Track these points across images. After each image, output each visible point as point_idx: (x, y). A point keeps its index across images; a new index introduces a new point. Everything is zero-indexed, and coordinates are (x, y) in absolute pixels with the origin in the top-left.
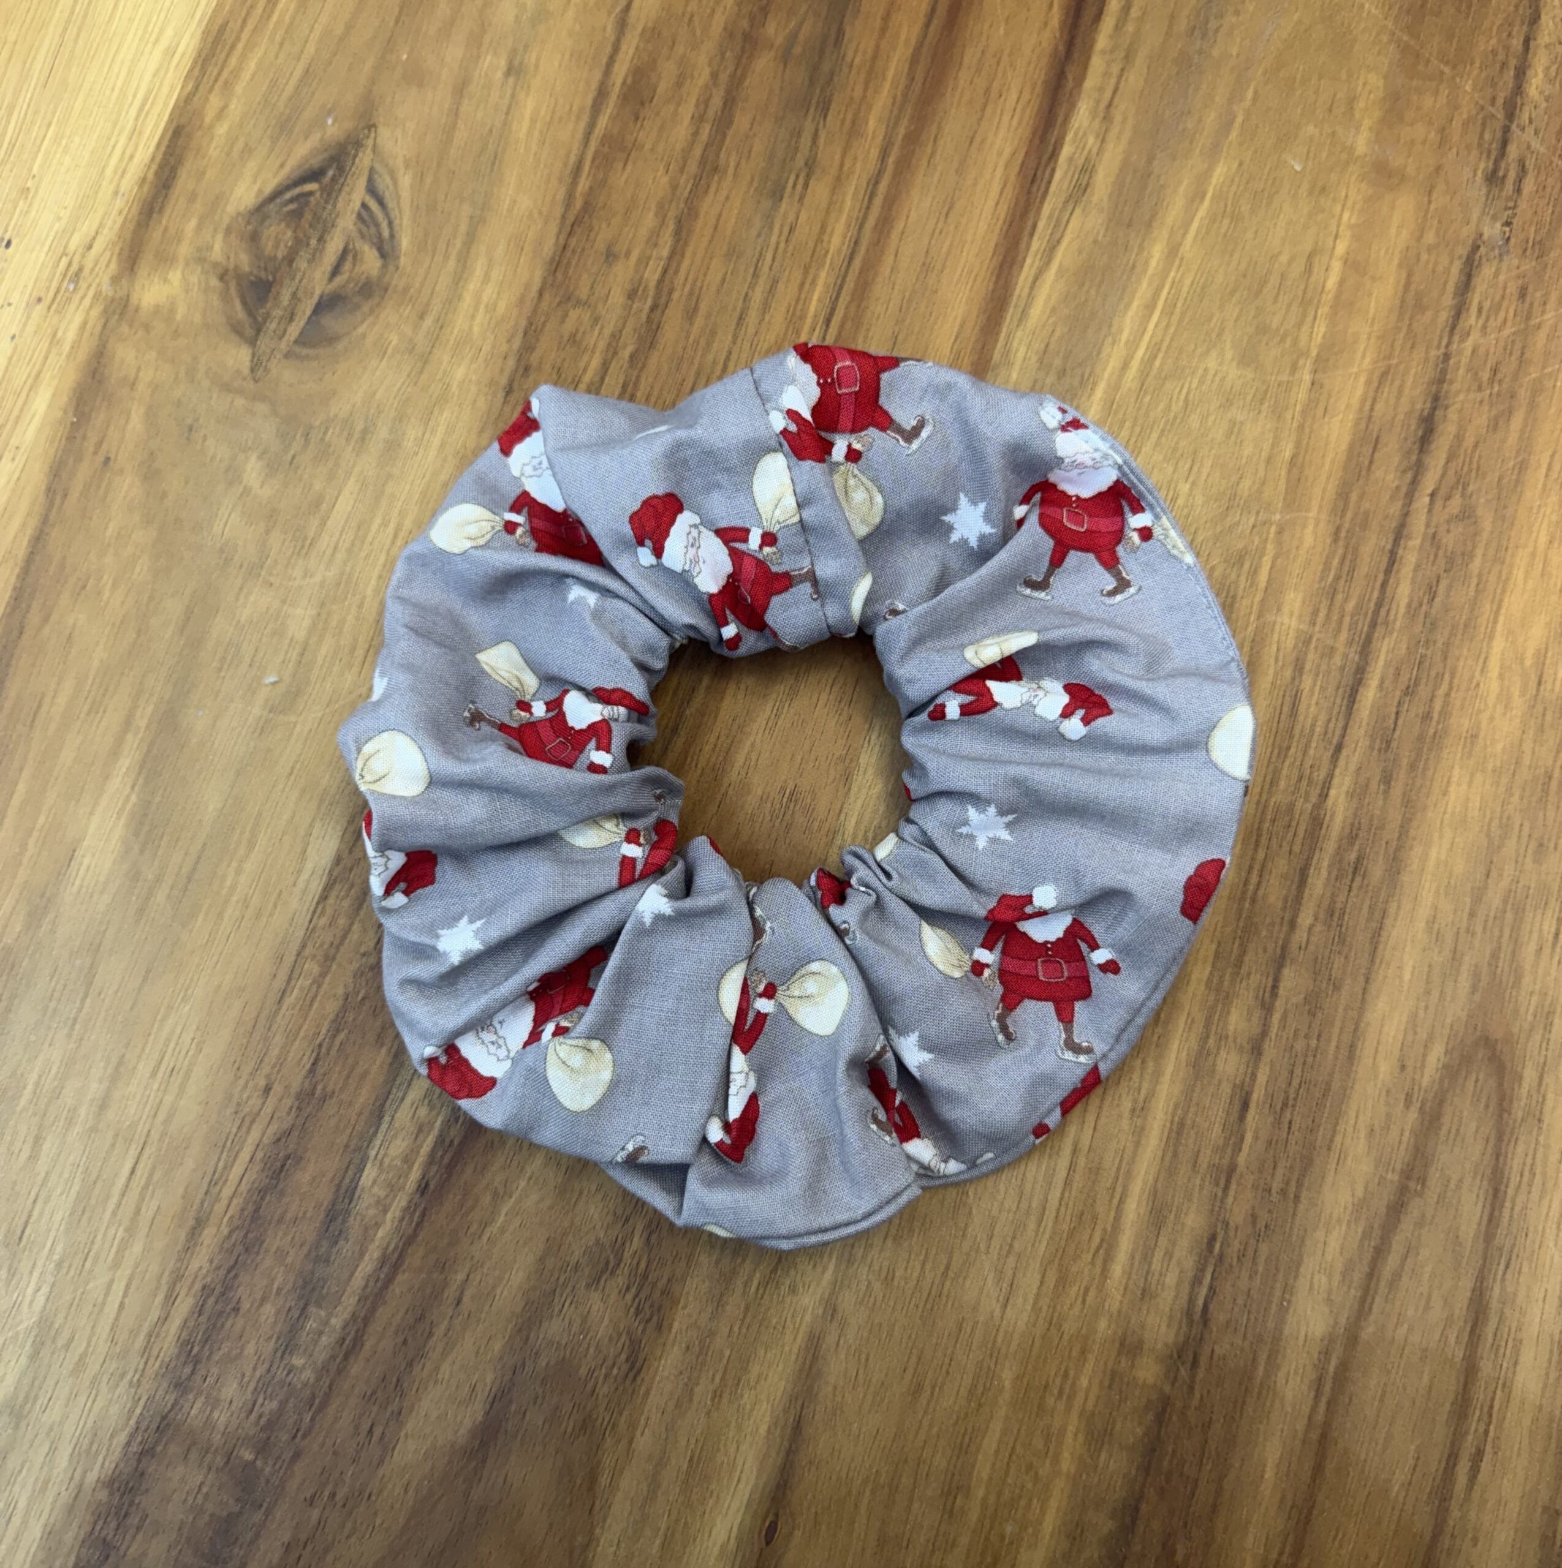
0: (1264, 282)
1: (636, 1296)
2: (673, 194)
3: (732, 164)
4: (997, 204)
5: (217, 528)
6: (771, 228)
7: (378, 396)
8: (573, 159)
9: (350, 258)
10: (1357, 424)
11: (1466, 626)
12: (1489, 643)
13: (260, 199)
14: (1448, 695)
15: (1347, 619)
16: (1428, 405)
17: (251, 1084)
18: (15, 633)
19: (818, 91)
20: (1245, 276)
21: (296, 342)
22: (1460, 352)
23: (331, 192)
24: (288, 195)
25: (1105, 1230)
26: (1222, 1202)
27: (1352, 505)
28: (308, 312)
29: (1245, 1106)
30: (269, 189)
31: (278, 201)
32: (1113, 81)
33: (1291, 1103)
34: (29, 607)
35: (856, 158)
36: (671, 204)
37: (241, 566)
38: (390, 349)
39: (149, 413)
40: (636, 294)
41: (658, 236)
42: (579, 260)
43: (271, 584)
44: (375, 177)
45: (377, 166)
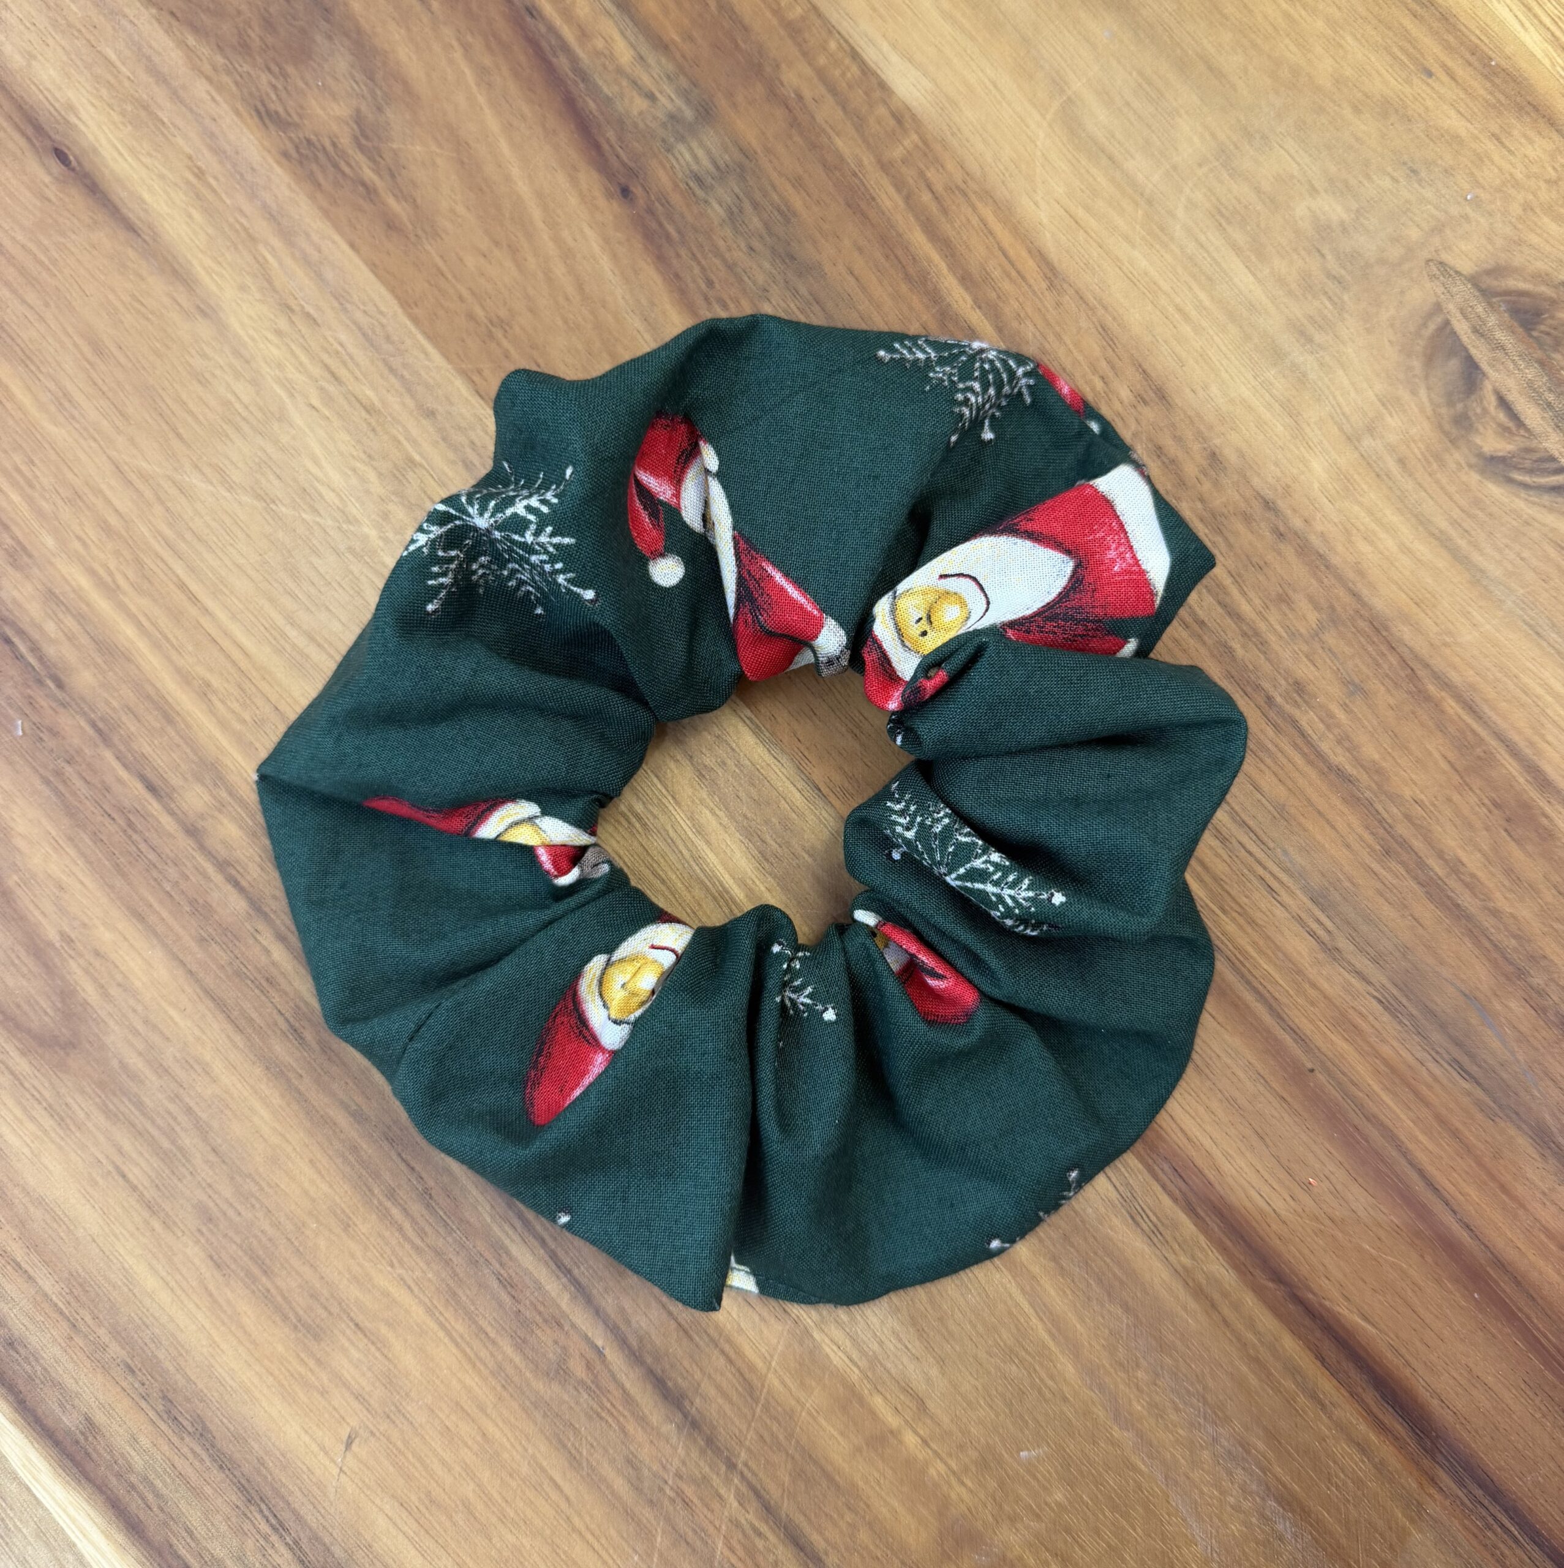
0: (922, 1334)
1: (324, 149)
2: (1386, 792)
3: (1383, 872)
5: (1291, 144)
6: (1286, 870)
7: (1341, 372)
9: (1511, 425)
11: (455, 1294)
12: (425, 1304)
14: (400, 1229)
16: (694, 1411)
19: (1414, 1012)
20: (941, 1319)
21: (1447, 323)
22: (728, 1481)
25: (124, 593)
26: (85, 714)
28: (1473, 352)
29: (151, 788)
32: (1239, 1325)
33: (130, 832)
35: (1312, 1004)
36: (1376, 783)
37: (1237, 148)
38: (1384, 411)
39: (1456, 139)
40: (1297, 692)
41: (1348, 750)
42: (1370, 656)
43: (1200, 165)
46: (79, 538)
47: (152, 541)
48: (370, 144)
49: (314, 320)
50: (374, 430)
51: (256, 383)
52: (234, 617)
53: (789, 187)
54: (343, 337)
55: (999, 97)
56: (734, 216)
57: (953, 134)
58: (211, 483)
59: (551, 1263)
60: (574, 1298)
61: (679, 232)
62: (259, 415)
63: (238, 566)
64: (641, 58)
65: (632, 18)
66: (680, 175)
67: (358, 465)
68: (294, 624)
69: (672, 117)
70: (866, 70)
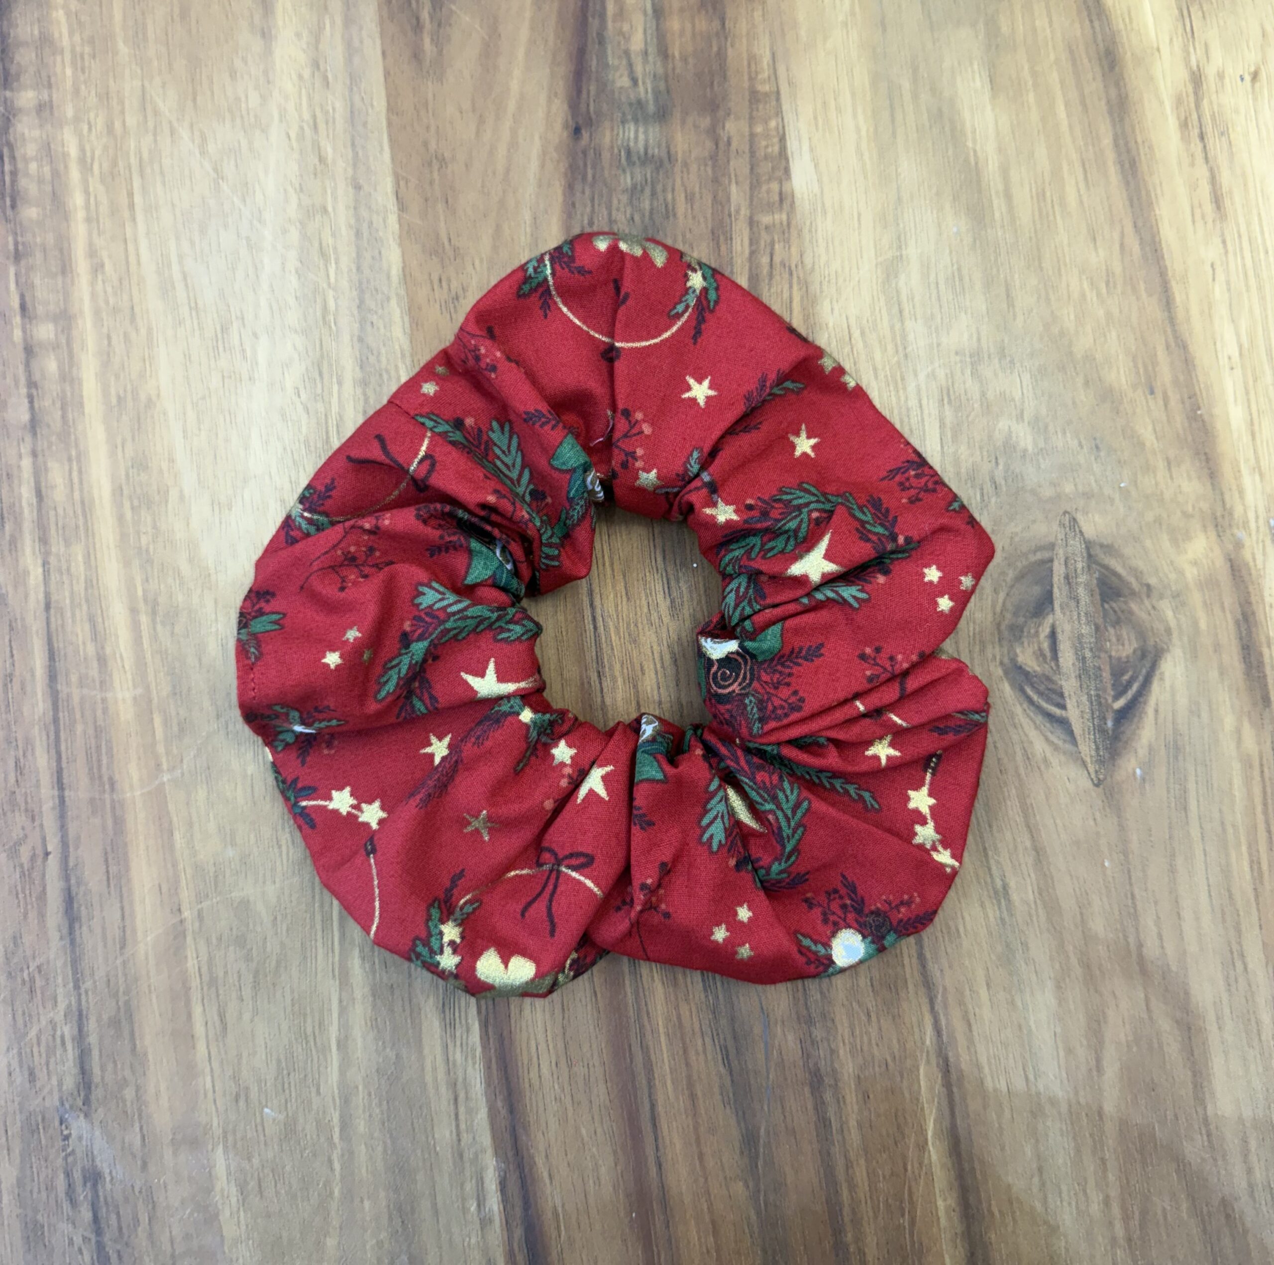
0: (256, 985)
5: (1026, 377)
9: (1048, 654)
13: (1157, 673)
15: (79, 716)
16: (77, 933)
18: (1140, 224)
20: (274, 985)
21: (1051, 560)
22: (68, 995)
23: (1098, 705)
24: (1135, 687)
25: (93, 176)
26: (15, 234)
27: (109, 816)
28: (1056, 591)
29: (23, 307)
30: (1155, 686)
31: (1141, 678)
32: (463, 1126)
34: (1142, 249)
37: (989, 357)
39: (1142, 444)
43: (957, 353)
44: (1068, 738)
45: (1074, 749)
46: (89, 123)
49: (328, 83)
50: (315, 174)
51: (264, 99)
52: (148, 234)
53: (683, 196)
54: (338, 105)
55: (856, 226)
56: (634, 191)
57: (810, 231)
58: (193, 142)
59: (55, 775)
60: (53, 808)
61: (594, 177)
62: (252, 120)
63: (173, 205)
64: (646, 53)
65: (658, 25)
66: (619, 142)
67: (291, 190)
68: (181, 263)
69: (639, 102)
70: (783, 154)
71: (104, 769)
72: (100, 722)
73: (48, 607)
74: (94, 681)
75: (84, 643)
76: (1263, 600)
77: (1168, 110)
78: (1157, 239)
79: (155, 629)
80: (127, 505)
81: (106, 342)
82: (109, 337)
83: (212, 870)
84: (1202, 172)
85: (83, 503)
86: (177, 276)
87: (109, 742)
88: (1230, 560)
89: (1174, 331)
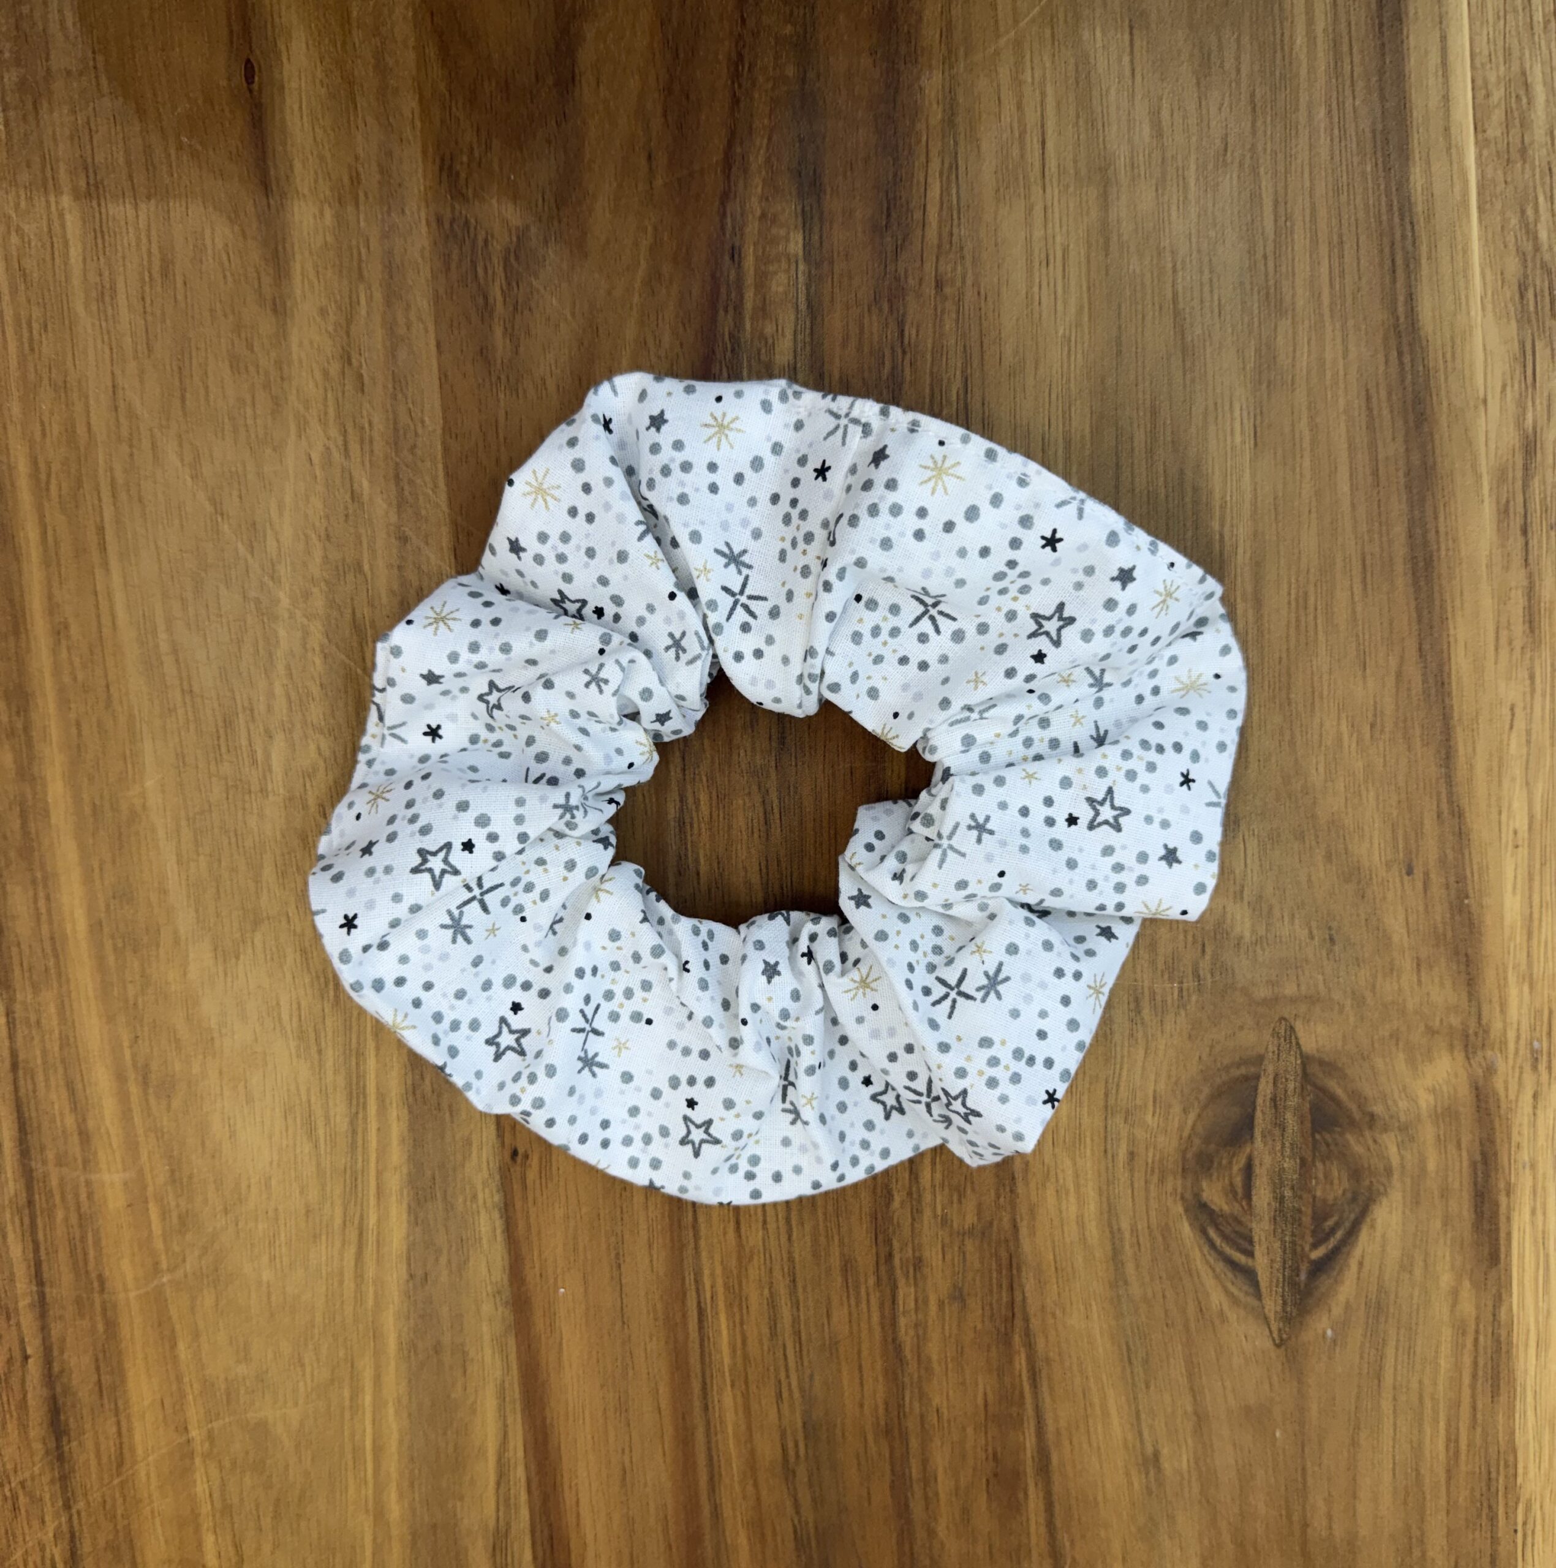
0: (277, 1516)
1: (475, 239)
2: (920, 1388)
3: (872, 1443)
4: (578, 1502)
5: (1252, 845)
6: (802, 1390)
7: (1141, 1052)
8: (1045, 1388)
9: (1240, 1191)
10: (127, 1402)
13: (1368, 1220)
15: (57, 1198)
16: (66, 1449)
17: (959, 284)
18: (1426, 646)
19: (815, 1556)
20: (298, 1516)
21: (1257, 1077)
22: (57, 1515)
23: (1293, 1255)
24: (1339, 1234)
25: (49, 499)
27: (99, 1318)
28: (1258, 1114)
30: (1364, 1234)
31: (1347, 1224)
34: (1425, 681)
35: (744, 1498)
36: (920, 1377)
38: (1151, 1108)
39: (1388, 939)
40: (915, 1266)
41: (918, 1336)
42: (991, 1279)
44: (1251, 1290)
45: (1256, 1303)
46: (42, 424)
47: (101, 471)
48: (515, 264)
49: (363, 385)
50: (346, 517)
51: (277, 403)
52: (125, 585)
54: (377, 420)
58: (182, 460)
59: (33, 1268)
60: (32, 1306)
62: (261, 432)
63: (157, 547)
64: (795, 368)
65: (812, 327)
67: (313, 537)
68: (169, 629)
71: (91, 1266)
72: (85, 1208)
73: (14, 1066)
74: (76, 1160)
75: (61, 1114)
76: (1509, 1139)
77: (1486, 490)
78: (1446, 668)
79: (147, 1100)
80: (108, 945)
81: (74, 731)
82: (78, 725)
83: (223, 1387)
84: (1517, 577)
85: (52, 938)
86: (164, 647)
87: (96, 1232)
88: (1477, 1089)
89: (1450, 794)
